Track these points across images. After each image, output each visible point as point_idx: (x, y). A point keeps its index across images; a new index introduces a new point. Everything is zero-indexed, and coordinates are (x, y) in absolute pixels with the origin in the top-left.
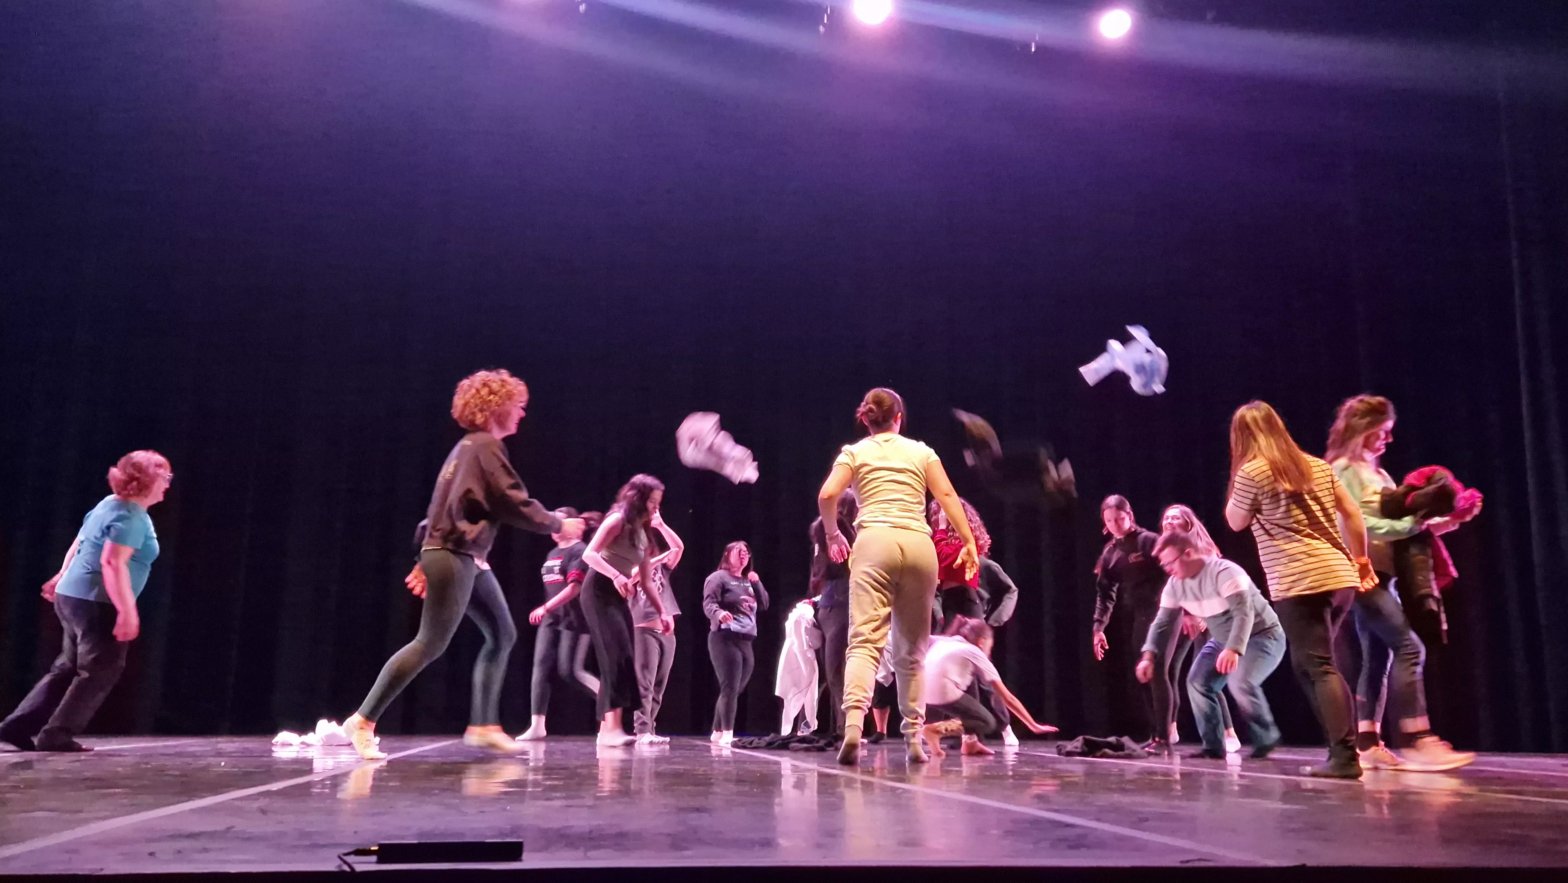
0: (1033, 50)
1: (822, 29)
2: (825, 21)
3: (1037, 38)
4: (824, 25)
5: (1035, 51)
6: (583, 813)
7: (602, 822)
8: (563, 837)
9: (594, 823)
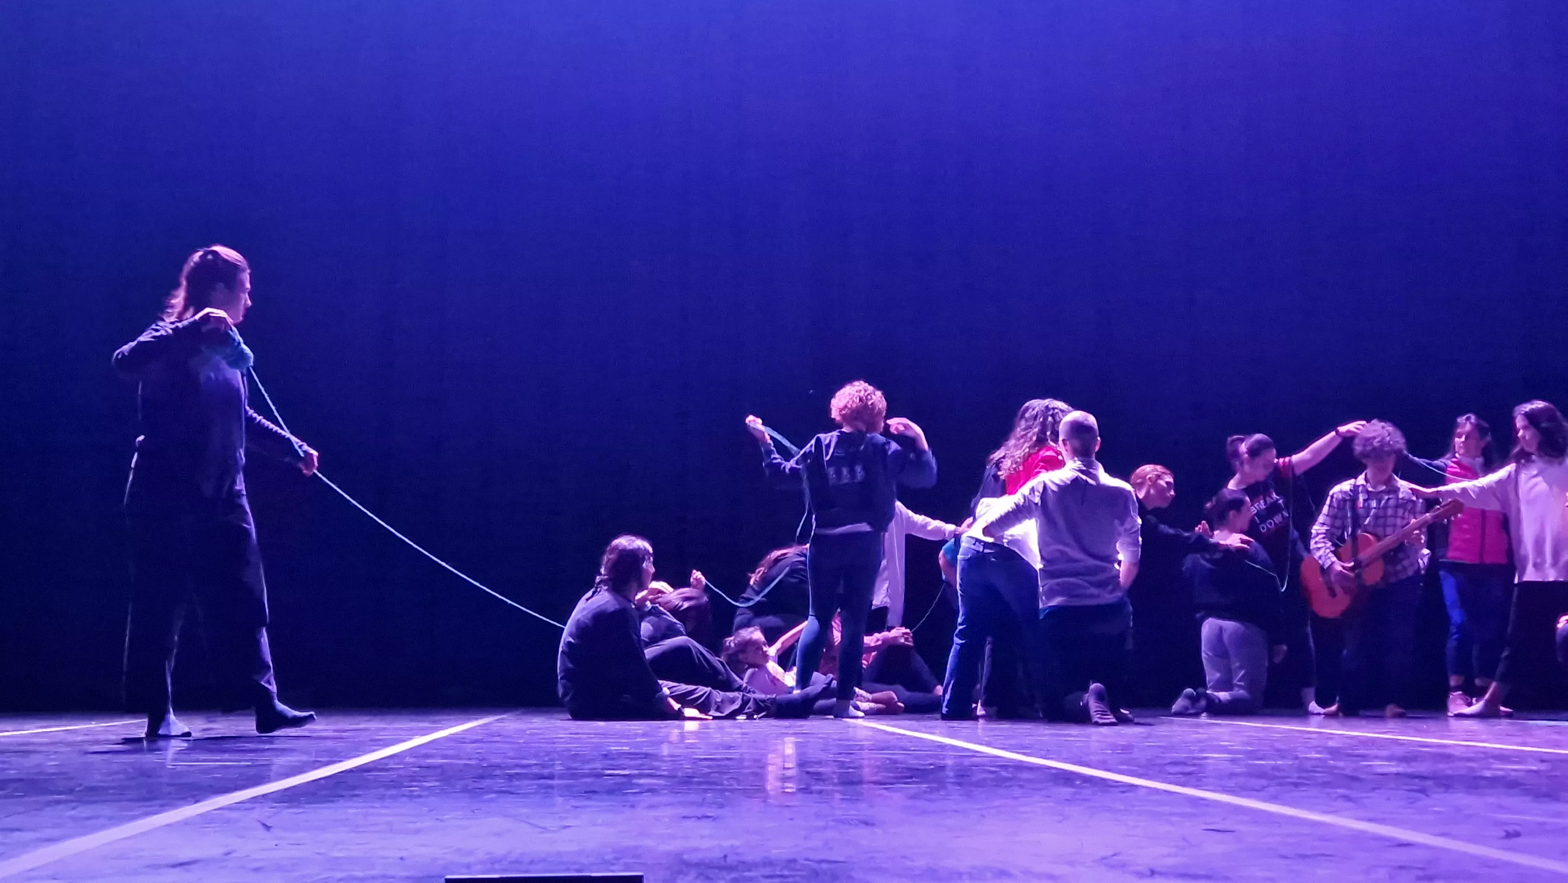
6: (705, 828)
7: (736, 843)
8: (689, 865)
9: (727, 843)
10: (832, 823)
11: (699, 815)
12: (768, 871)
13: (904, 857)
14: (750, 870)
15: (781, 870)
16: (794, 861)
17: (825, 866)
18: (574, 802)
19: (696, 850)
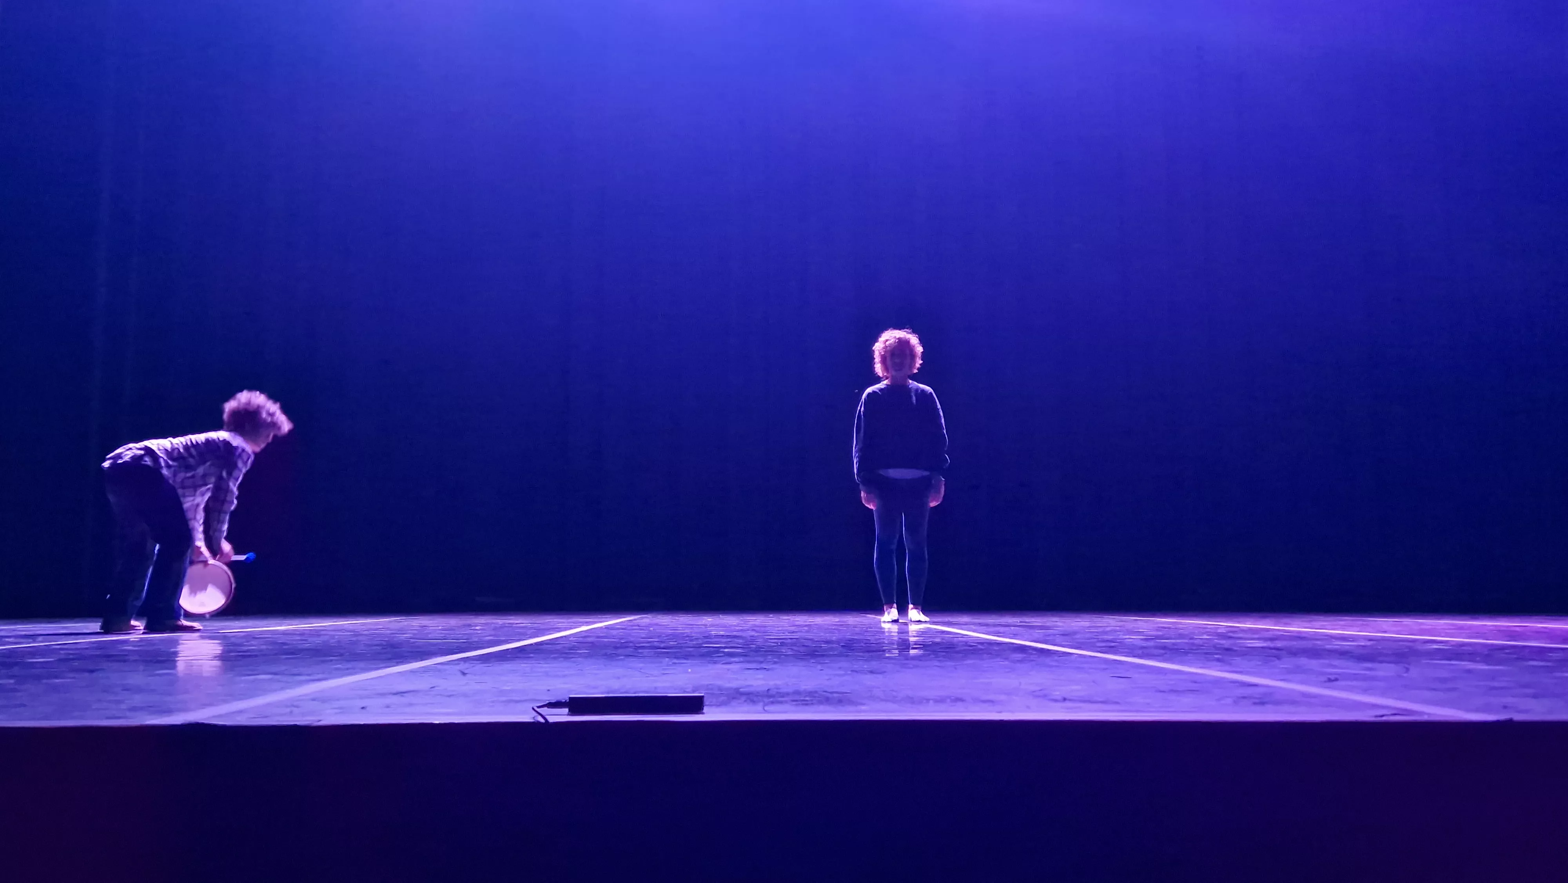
6: (760, 675)
7: (778, 682)
8: (742, 694)
9: (772, 683)
10: (849, 672)
11: (758, 668)
12: (797, 697)
13: (893, 691)
14: (783, 697)
15: (805, 697)
16: (816, 692)
17: (835, 695)
18: (675, 661)
19: (752, 686)
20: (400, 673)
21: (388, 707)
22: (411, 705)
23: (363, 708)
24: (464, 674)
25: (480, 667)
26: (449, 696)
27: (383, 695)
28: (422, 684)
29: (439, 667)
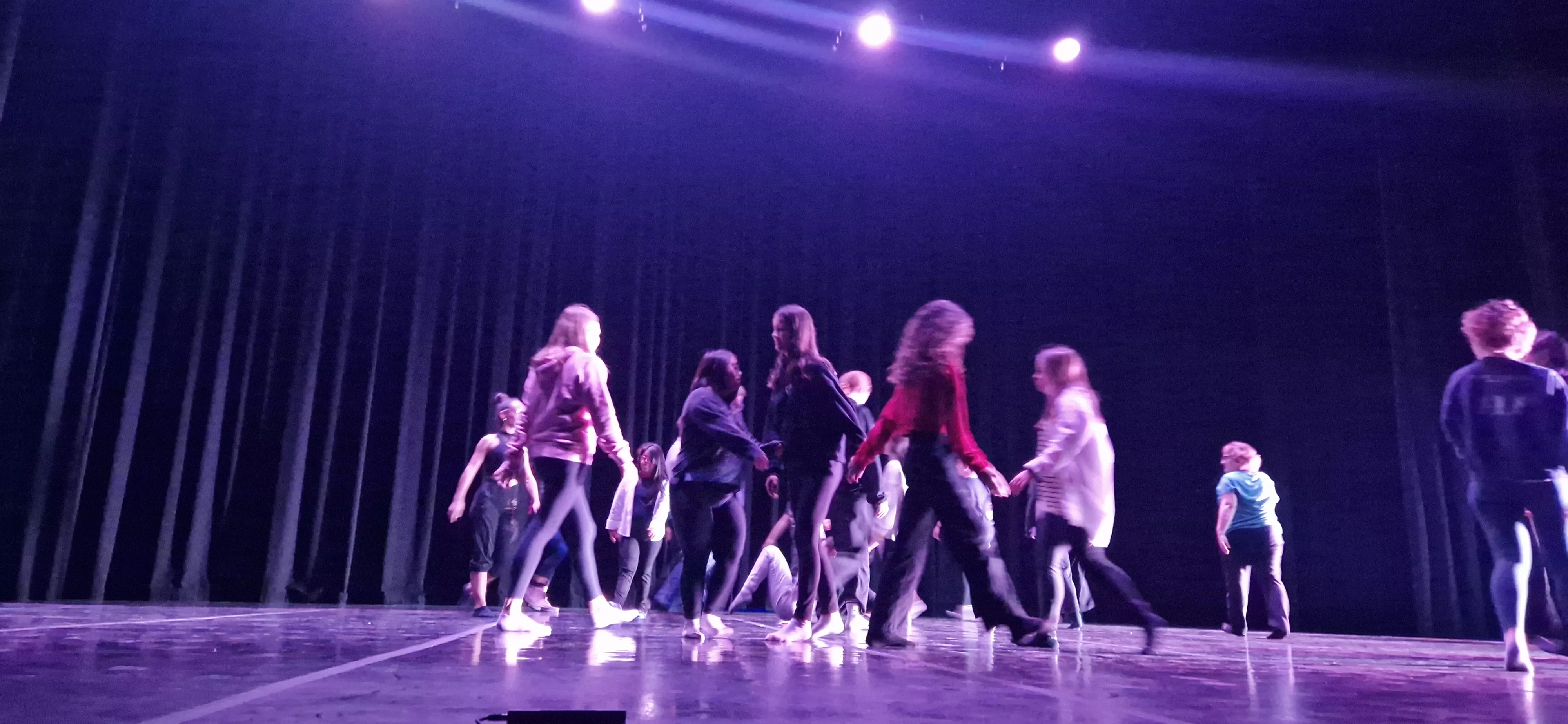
0: (1002, 68)
1: (835, 48)
2: (838, 42)
3: (1005, 60)
4: (837, 45)
5: (1005, 68)
20: (340, 675)
21: (340, 715)
22: (362, 713)
23: (318, 716)
24: (398, 677)
25: (409, 670)
26: (393, 702)
27: (331, 700)
28: (364, 688)
29: (374, 669)
